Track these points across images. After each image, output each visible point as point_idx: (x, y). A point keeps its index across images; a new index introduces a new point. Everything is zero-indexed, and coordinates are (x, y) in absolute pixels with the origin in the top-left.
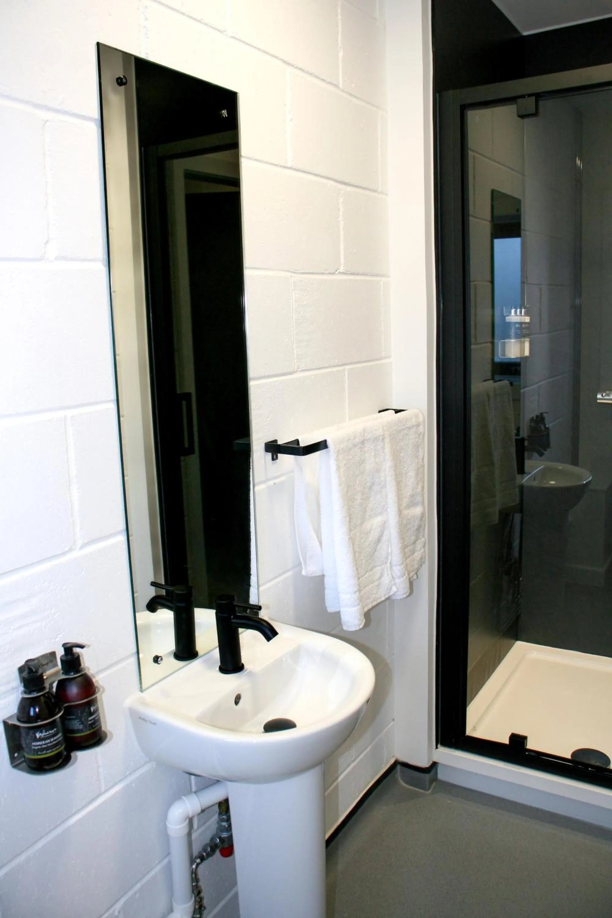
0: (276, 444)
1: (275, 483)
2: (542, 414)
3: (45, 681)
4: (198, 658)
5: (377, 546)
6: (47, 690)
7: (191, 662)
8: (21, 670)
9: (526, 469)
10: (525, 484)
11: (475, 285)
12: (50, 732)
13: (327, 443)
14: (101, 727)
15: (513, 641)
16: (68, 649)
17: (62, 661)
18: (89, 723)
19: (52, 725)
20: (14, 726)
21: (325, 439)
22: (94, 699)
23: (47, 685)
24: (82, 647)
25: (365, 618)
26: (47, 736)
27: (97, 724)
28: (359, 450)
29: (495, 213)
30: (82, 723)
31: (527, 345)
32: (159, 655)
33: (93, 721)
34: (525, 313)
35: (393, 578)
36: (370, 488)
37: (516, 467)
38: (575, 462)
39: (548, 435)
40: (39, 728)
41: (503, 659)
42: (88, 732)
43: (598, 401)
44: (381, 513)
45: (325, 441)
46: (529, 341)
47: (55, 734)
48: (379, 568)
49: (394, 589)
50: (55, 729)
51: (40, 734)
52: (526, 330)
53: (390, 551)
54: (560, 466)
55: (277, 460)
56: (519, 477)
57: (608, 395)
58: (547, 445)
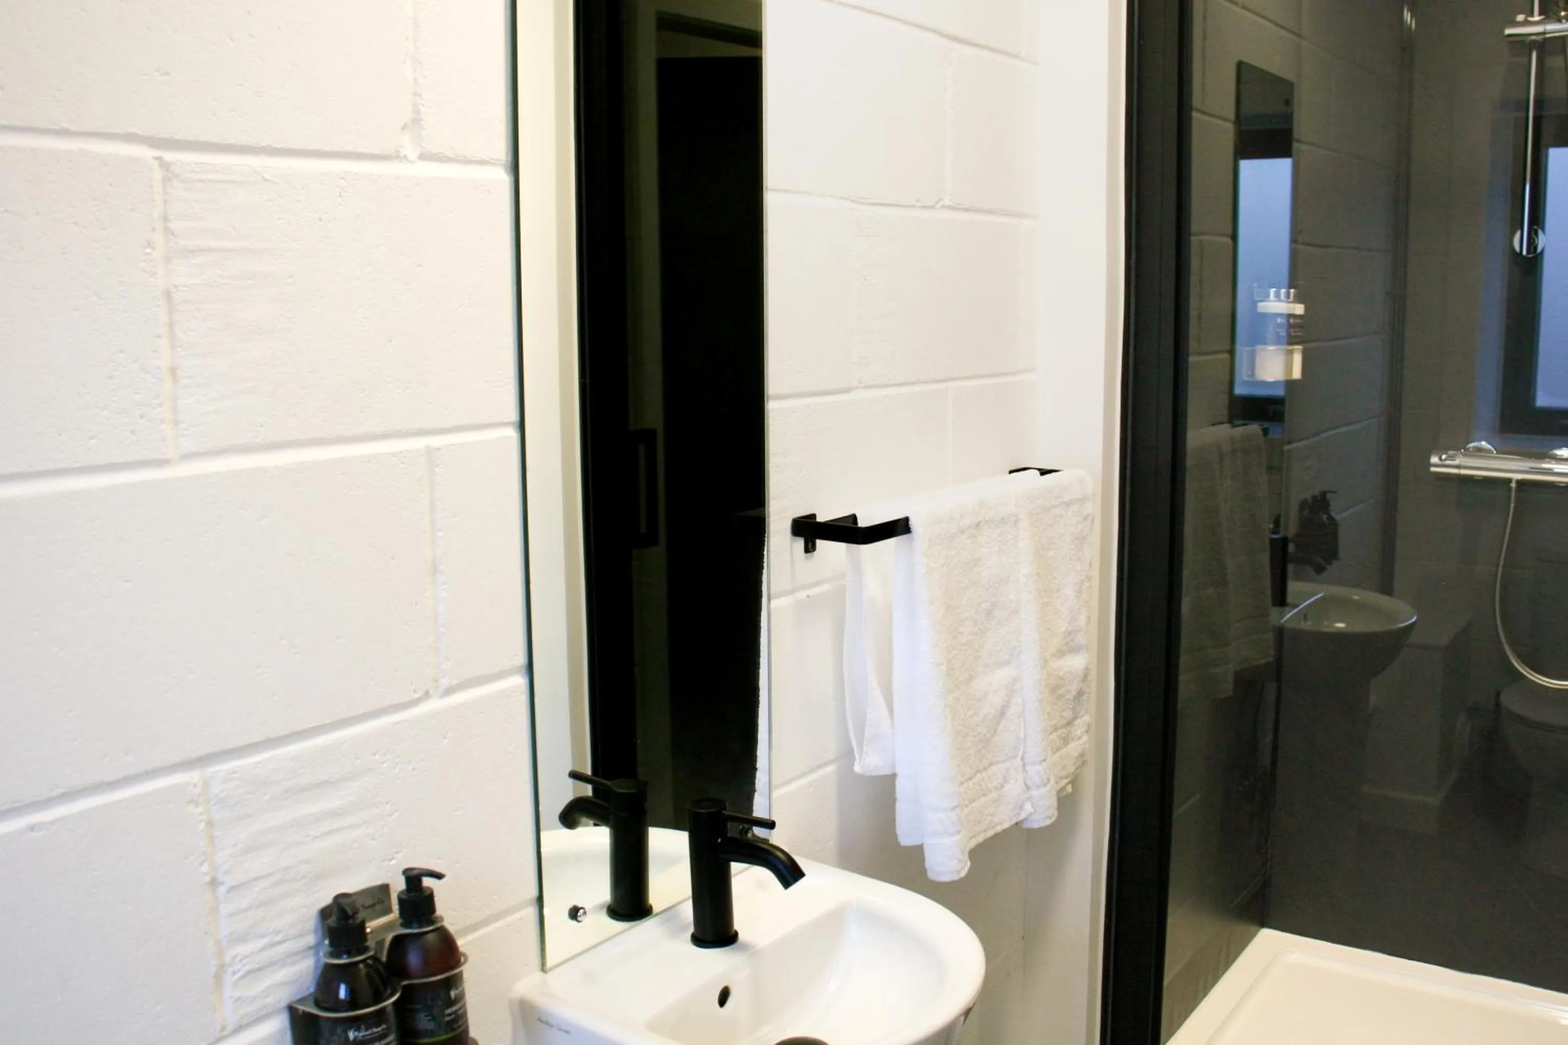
0: (814, 521)
1: (808, 597)
2: (1324, 494)
3: (369, 937)
4: (652, 917)
5: (998, 723)
6: (372, 953)
7: (637, 925)
8: (325, 913)
9: (1290, 599)
10: (1288, 625)
11: (1201, 242)
12: (375, 1030)
13: (910, 523)
14: (466, 1031)
15: (1253, 928)
16: (413, 878)
17: (401, 901)
18: (447, 1019)
19: (379, 1017)
20: (308, 1016)
21: (908, 515)
22: (456, 974)
23: (371, 943)
24: (439, 876)
25: (970, 859)
26: (368, 1037)
27: (460, 1023)
28: (970, 541)
29: (1244, 110)
30: (433, 1019)
31: (1297, 359)
32: (580, 905)
33: (452, 1017)
34: (1295, 296)
35: (1028, 788)
36: (989, 613)
37: (1269, 591)
38: (1386, 589)
39: (1335, 534)
40: (355, 1022)
41: (1233, 961)
42: (444, 1037)
43: (1433, 469)
44: (1008, 663)
45: (906, 520)
46: (1300, 351)
47: (382, 1034)
48: (1001, 766)
49: (1028, 808)
50: (384, 1026)
51: (356, 1033)
52: (1296, 330)
53: (1022, 736)
54: (1356, 596)
55: (815, 553)
56: (1275, 612)
57: (1451, 458)
58: (1332, 554)
